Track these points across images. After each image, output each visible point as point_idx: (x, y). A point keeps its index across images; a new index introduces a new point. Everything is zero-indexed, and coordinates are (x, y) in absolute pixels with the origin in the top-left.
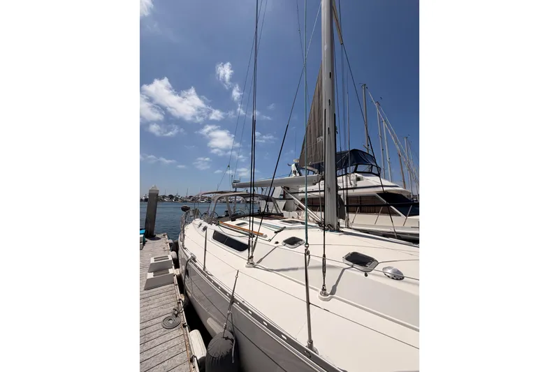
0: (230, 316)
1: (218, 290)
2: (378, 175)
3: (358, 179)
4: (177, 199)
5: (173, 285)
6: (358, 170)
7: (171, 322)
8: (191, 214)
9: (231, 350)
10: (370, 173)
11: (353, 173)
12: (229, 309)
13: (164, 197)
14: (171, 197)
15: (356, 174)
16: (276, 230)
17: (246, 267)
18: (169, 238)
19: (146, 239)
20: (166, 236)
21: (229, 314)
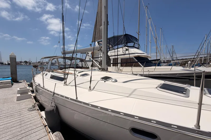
0: (53, 99)
1: (49, 92)
2: (138, 48)
3: (127, 50)
4: (30, 63)
5: (31, 99)
6: (127, 45)
7: (32, 109)
8: (39, 69)
9: (54, 109)
10: (133, 47)
11: (125, 47)
12: (53, 97)
13: (21, 62)
14: (26, 62)
15: (126, 47)
16: (79, 72)
17: (64, 86)
18: (27, 82)
19: (13, 83)
20: (25, 81)
21: (53, 98)
